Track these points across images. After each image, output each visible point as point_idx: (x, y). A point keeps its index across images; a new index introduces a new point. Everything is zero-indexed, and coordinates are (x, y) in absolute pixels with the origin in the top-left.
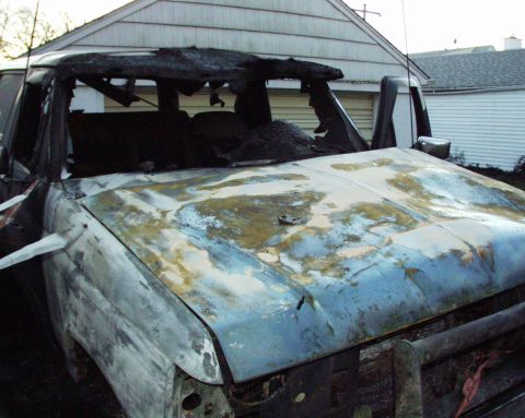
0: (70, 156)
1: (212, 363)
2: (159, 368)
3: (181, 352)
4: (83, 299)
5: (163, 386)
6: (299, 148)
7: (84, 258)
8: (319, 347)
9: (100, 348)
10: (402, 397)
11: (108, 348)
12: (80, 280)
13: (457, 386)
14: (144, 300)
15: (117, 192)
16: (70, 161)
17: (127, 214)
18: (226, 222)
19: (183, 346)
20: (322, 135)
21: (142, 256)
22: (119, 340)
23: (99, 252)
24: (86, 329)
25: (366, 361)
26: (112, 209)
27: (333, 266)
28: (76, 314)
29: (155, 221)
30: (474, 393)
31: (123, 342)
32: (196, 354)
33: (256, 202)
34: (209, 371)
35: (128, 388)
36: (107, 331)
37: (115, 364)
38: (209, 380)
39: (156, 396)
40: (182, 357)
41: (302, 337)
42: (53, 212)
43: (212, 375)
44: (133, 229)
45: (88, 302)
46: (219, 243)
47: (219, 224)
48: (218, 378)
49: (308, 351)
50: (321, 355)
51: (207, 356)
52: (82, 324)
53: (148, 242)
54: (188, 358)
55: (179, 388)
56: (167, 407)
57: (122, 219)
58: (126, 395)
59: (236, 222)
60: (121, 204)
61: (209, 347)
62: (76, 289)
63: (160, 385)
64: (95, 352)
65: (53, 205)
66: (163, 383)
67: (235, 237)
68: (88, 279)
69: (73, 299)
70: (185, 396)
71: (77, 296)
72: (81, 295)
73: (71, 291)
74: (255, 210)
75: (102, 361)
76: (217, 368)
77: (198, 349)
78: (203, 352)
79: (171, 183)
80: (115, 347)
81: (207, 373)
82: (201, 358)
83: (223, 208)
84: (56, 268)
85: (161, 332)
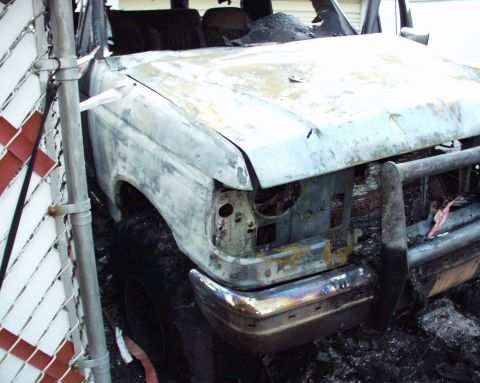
0: (110, 39)
1: (244, 174)
2: (201, 185)
3: (220, 168)
4: (132, 146)
5: (204, 199)
6: (299, 34)
7: (132, 114)
8: (324, 165)
9: (148, 181)
10: (387, 207)
11: (155, 180)
12: (128, 132)
13: (430, 216)
14: (187, 135)
15: (153, 64)
16: (111, 42)
17: (164, 78)
18: (247, 81)
19: (220, 164)
20: (319, 24)
21: (182, 105)
22: (166, 170)
23: (145, 106)
24: (135, 169)
25: (357, 197)
26: (152, 75)
27: (333, 110)
28: (124, 159)
29: (188, 82)
30: (443, 221)
31: (169, 171)
32: (231, 168)
33: (270, 68)
34: (241, 181)
35: (173, 207)
36: (154, 166)
37: (162, 191)
38: (242, 187)
39: (198, 208)
40: (220, 172)
41: (311, 158)
42: (99, 83)
43: (244, 183)
44: (172, 88)
45: (136, 147)
46: (243, 94)
47: (242, 82)
48: (248, 186)
49: (316, 168)
50: (326, 171)
51: (240, 169)
52: (131, 165)
53: (186, 96)
54: (225, 172)
55: (217, 200)
56: (207, 214)
57: (161, 81)
58: (171, 214)
59: (255, 80)
60: (158, 72)
61: (241, 163)
62: (124, 140)
63: (202, 198)
64: (143, 185)
65: (99, 77)
66: (204, 196)
67: (254, 89)
68: (136, 129)
69: (121, 147)
70: (221, 206)
71: (126, 145)
72: (130, 142)
73: (120, 142)
74: (269, 72)
75: (150, 191)
76: (248, 178)
77: (232, 164)
78: (236, 166)
79: (197, 57)
80: (162, 177)
81: (241, 182)
82: (236, 171)
83: (243, 72)
84: (105, 127)
85: (202, 157)
